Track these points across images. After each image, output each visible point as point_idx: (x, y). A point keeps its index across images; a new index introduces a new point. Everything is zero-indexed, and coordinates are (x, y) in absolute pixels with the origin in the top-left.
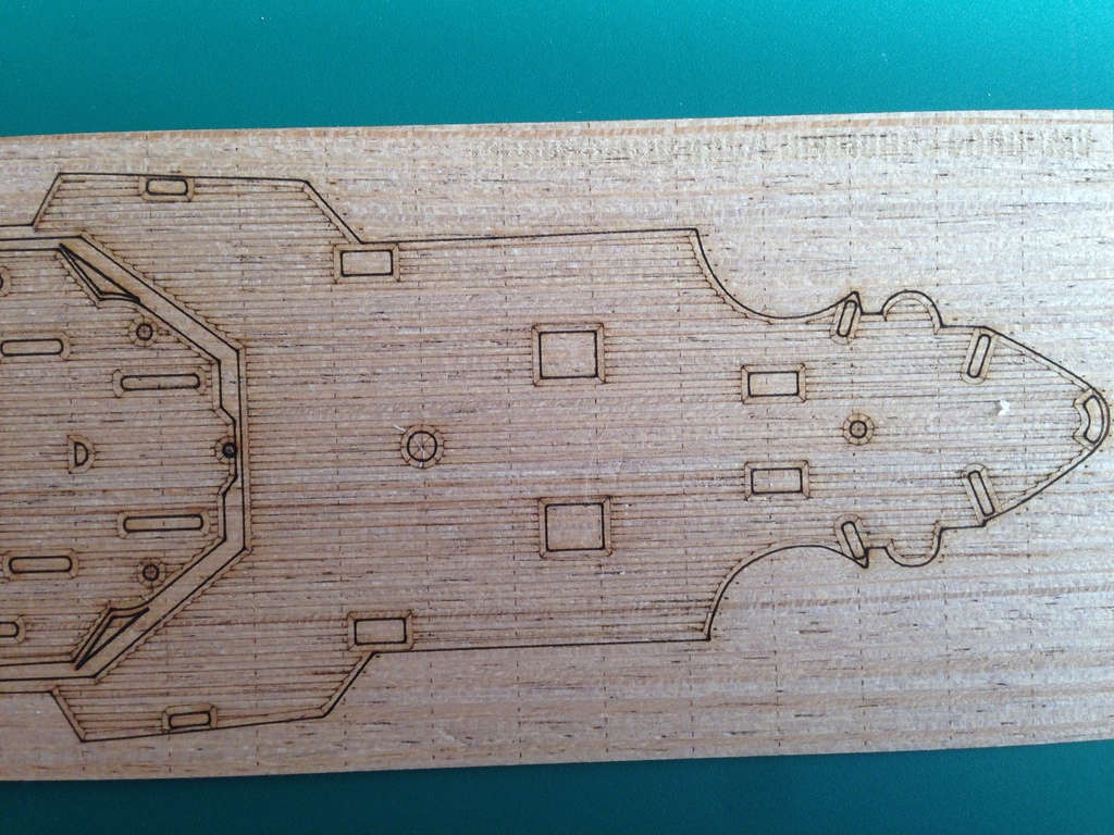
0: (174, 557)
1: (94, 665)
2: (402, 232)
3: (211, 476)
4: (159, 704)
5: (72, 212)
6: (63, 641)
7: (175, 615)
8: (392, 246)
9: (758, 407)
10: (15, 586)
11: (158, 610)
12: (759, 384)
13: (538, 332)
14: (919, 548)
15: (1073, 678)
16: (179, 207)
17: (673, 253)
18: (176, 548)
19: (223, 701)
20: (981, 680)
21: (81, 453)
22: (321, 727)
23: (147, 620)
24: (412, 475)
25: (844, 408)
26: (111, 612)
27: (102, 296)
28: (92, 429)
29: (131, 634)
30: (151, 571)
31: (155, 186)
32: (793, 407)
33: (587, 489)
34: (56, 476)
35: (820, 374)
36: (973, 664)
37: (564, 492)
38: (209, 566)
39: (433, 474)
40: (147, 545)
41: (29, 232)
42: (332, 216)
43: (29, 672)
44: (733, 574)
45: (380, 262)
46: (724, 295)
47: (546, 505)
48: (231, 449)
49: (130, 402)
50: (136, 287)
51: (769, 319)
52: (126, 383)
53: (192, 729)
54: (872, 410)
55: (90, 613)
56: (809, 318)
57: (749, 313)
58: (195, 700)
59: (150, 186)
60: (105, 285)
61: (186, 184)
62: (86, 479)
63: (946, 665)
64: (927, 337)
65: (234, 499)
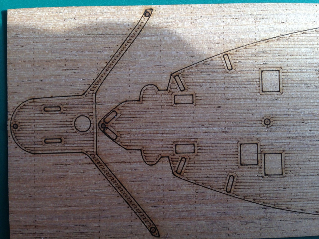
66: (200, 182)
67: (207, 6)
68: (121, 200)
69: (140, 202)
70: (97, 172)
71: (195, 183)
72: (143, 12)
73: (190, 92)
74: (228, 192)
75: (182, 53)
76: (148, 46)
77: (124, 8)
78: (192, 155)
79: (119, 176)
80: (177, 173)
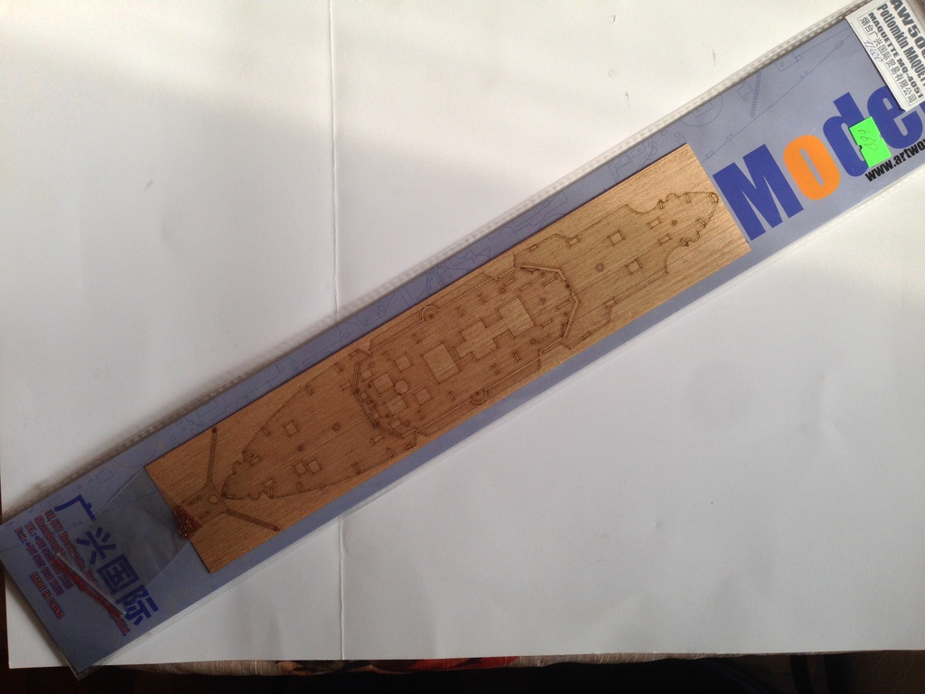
0: (568, 310)
2: (576, 233)
4: (580, 335)
5: (520, 261)
6: (558, 333)
7: (574, 319)
8: (576, 237)
9: (654, 229)
10: (545, 329)
11: (570, 321)
12: (652, 225)
13: (609, 237)
14: (696, 237)
16: (537, 250)
17: (623, 211)
18: (568, 308)
19: (590, 329)
21: (543, 300)
22: (609, 325)
23: (570, 323)
24: (601, 273)
25: (669, 221)
26: (563, 325)
27: (532, 272)
28: (543, 296)
29: (568, 327)
30: (566, 314)
32: (660, 225)
33: (632, 259)
35: (662, 217)
37: (629, 262)
39: (604, 271)
41: (514, 268)
43: (555, 343)
44: (665, 261)
45: (575, 241)
46: (638, 213)
47: (627, 266)
48: (568, 286)
49: (547, 288)
50: (537, 268)
51: (648, 213)
52: (544, 285)
53: (588, 336)
54: (674, 218)
55: (559, 327)
59: (530, 249)
60: (532, 270)
61: (537, 246)
62: (546, 304)
63: (711, 255)
64: (677, 201)
65: (573, 294)
66: (284, 495)
68: (252, 524)
69: (261, 520)
72: (211, 431)
73: (256, 455)
75: (241, 440)
76: (223, 446)
78: (274, 484)
79: (245, 514)
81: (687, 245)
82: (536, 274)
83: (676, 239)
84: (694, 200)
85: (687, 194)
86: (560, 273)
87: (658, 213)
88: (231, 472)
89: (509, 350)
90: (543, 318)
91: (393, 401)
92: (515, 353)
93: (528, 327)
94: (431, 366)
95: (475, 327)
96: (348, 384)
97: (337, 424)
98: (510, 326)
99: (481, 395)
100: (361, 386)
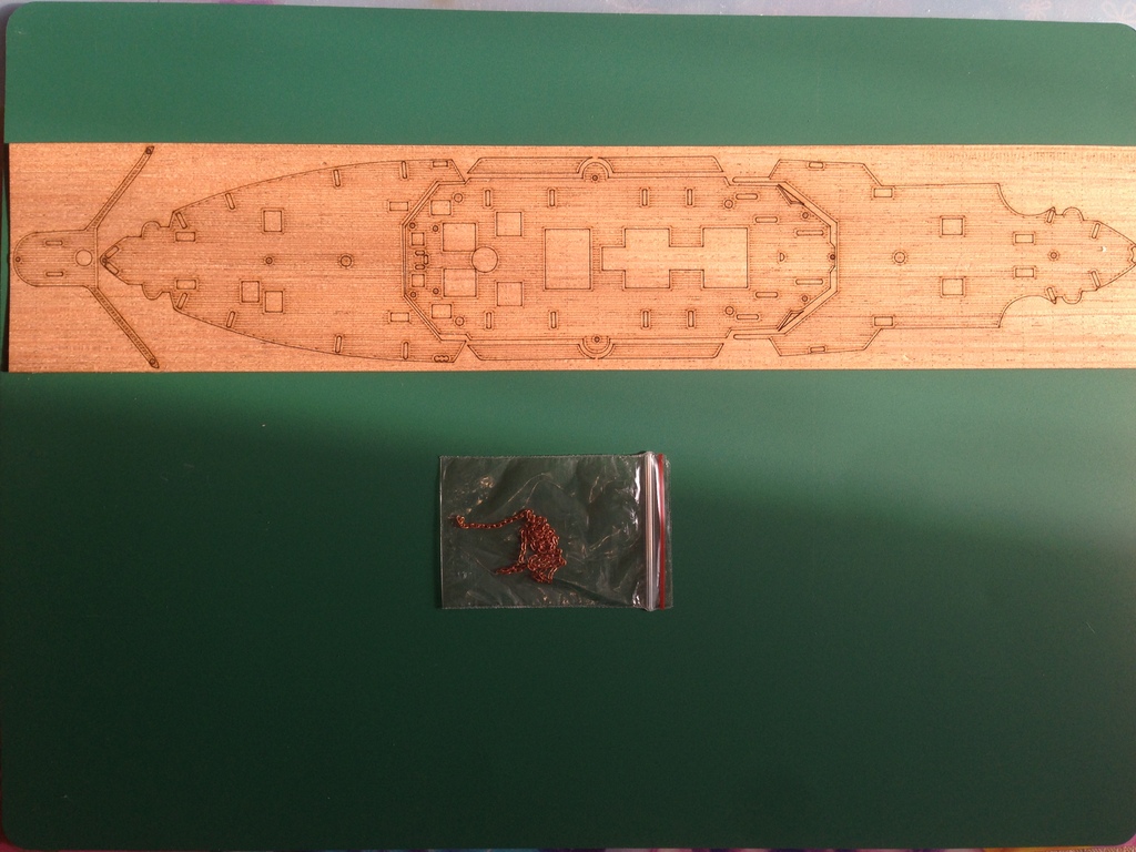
0: (813, 294)
1: (785, 330)
2: (896, 182)
3: (826, 266)
4: (807, 344)
5: (783, 173)
6: (774, 321)
7: (813, 314)
8: (892, 187)
9: (1019, 246)
10: (758, 302)
11: (807, 311)
12: (1019, 239)
13: (942, 218)
14: (1074, 298)
15: (1127, 345)
16: (820, 172)
17: (990, 191)
18: (814, 290)
19: (829, 343)
20: (1095, 344)
21: (782, 257)
22: (863, 353)
23: (803, 315)
24: (896, 267)
25: (1049, 248)
26: (791, 312)
27: (791, 202)
28: (787, 250)
29: (798, 320)
30: (805, 298)
31: (812, 165)
32: (1031, 247)
33: (958, 274)
34: (773, 264)
35: (1041, 236)
36: (1092, 338)
37: (949, 274)
38: (825, 297)
39: (903, 267)
40: (804, 289)
41: (768, 180)
42: (872, 176)
43: (762, 331)
44: (1008, 306)
45: (887, 192)
46: (1008, 207)
47: (942, 279)
48: (833, 257)
49: (799, 240)
50: (803, 200)
51: (1024, 216)
52: (798, 233)
53: (819, 352)
54: (1059, 249)
55: (784, 312)
56: (1037, 216)
57: (1016, 213)
58: (819, 343)
59: (810, 165)
60: (793, 199)
61: (823, 164)
62: (783, 265)
63: (1083, 338)
64: (1078, 224)
65: (833, 274)
66: (200, 317)
67: (208, 145)
68: (122, 332)
69: (140, 335)
70: (98, 304)
71: (196, 318)
72: (144, 149)
73: (192, 229)
74: (228, 328)
75: (184, 191)
76: (149, 183)
77: (126, 145)
78: (193, 292)
79: (119, 310)
80: (178, 309)
81: (1054, 301)
82: (796, 208)
83: (1044, 282)
84: (1105, 239)
85: (1098, 223)
86: (834, 232)
87: (1039, 225)
88: (138, 233)
89: (684, 303)
90: (767, 284)
91: (460, 273)
92: (691, 312)
93: (735, 283)
94: (550, 254)
95: (654, 234)
96: (404, 206)
97: (351, 257)
98: (708, 267)
99: (600, 346)
100: (424, 221)
